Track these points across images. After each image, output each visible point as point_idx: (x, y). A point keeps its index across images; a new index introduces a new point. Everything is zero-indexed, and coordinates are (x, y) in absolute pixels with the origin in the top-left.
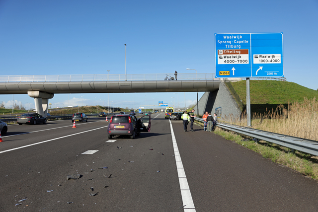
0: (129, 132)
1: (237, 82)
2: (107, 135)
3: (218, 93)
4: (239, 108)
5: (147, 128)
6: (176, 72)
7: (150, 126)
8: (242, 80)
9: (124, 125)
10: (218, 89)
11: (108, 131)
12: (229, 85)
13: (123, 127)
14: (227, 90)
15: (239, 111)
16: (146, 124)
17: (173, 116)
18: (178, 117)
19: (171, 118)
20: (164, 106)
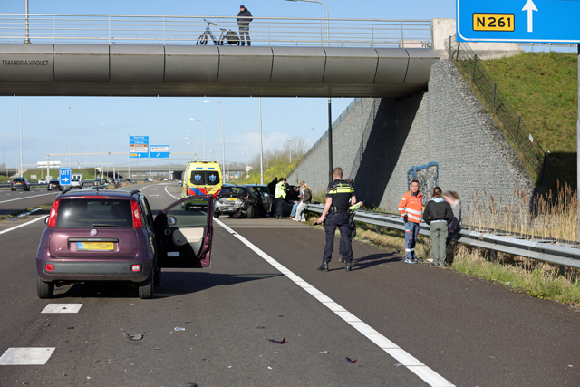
0: (136, 268)
1: (504, 61)
2: (35, 283)
3: (423, 105)
4: (522, 168)
5: (197, 250)
6: (245, 12)
7: (210, 244)
8: (523, 54)
9: (115, 237)
10: (425, 88)
11: (40, 263)
12: (473, 70)
13: (108, 247)
14: (468, 91)
15: (523, 182)
16: (193, 235)
17: (228, 199)
18: (251, 204)
19: (218, 208)
20: (154, 155)
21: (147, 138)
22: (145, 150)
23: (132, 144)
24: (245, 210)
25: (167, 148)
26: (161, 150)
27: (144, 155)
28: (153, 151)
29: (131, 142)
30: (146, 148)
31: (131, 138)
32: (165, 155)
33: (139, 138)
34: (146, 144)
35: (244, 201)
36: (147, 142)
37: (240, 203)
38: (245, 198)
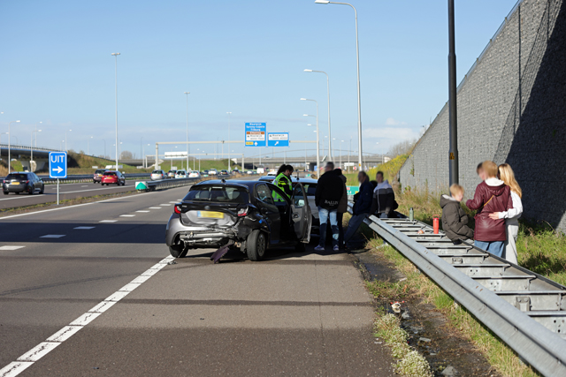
17: (202, 214)
18: (256, 226)
19: (177, 236)
20: (272, 143)
21: (264, 124)
22: (262, 137)
23: (248, 131)
24: (241, 240)
25: (286, 136)
26: (280, 138)
27: (261, 144)
28: (270, 139)
29: (246, 129)
30: (263, 136)
31: (247, 124)
32: (284, 143)
33: (255, 125)
34: (263, 131)
35: (238, 219)
36: (265, 129)
37: (229, 224)
38: (242, 212)
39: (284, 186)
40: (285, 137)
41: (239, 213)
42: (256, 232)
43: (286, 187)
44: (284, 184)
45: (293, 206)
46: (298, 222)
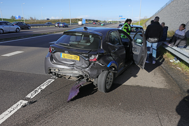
20: (123, 19)
22: (121, 18)
27: (121, 19)
34: (122, 17)
37: (83, 66)
38: (92, 58)
39: (126, 29)
40: (125, 18)
41: (91, 58)
42: (106, 72)
43: (127, 29)
44: (126, 28)
45: (133, 42)
46: (137, 55)
